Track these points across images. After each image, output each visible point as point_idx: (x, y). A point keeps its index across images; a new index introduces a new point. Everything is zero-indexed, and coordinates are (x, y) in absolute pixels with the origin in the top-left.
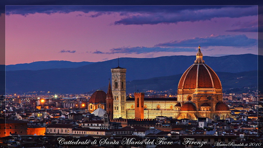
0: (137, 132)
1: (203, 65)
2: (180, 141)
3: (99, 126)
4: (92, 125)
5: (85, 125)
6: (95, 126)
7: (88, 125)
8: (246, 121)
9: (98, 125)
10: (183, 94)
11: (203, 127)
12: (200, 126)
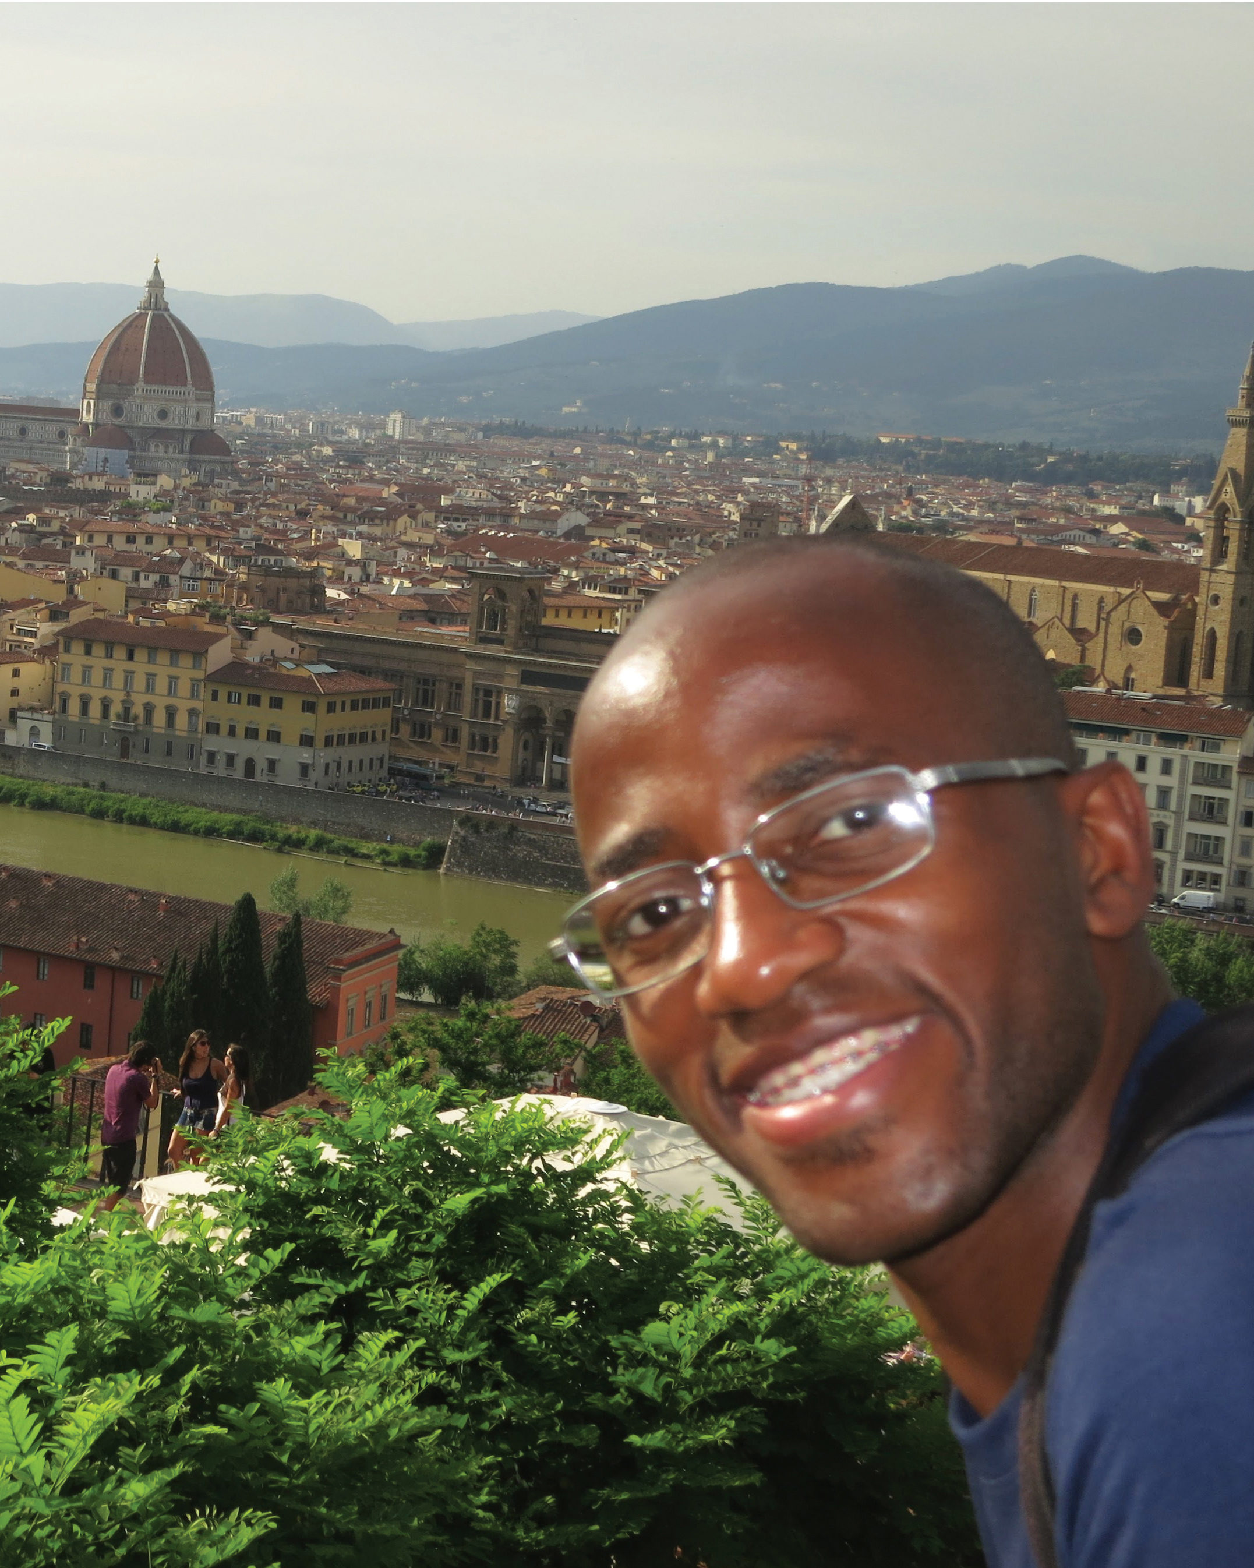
1: (163, 316)
2: (61, 537)
8: (273, 489)
10: (98, 399)
11: (141, 499)
12: (133, 497)
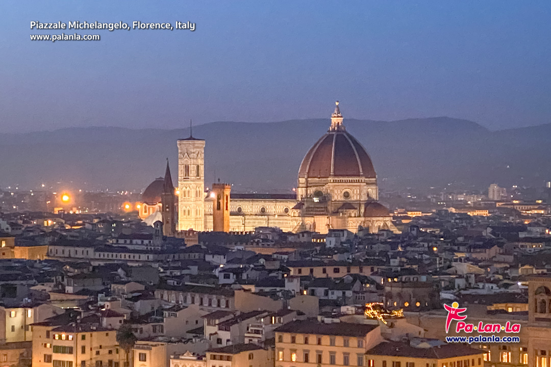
0: (211, 256)
1: (343, 135)
3: (144, 245)
4: (131, 242)
5: (119, 242)
6: (137, 244)
7: (125, 242)
9: (143, 242)
10: (307, 187)
